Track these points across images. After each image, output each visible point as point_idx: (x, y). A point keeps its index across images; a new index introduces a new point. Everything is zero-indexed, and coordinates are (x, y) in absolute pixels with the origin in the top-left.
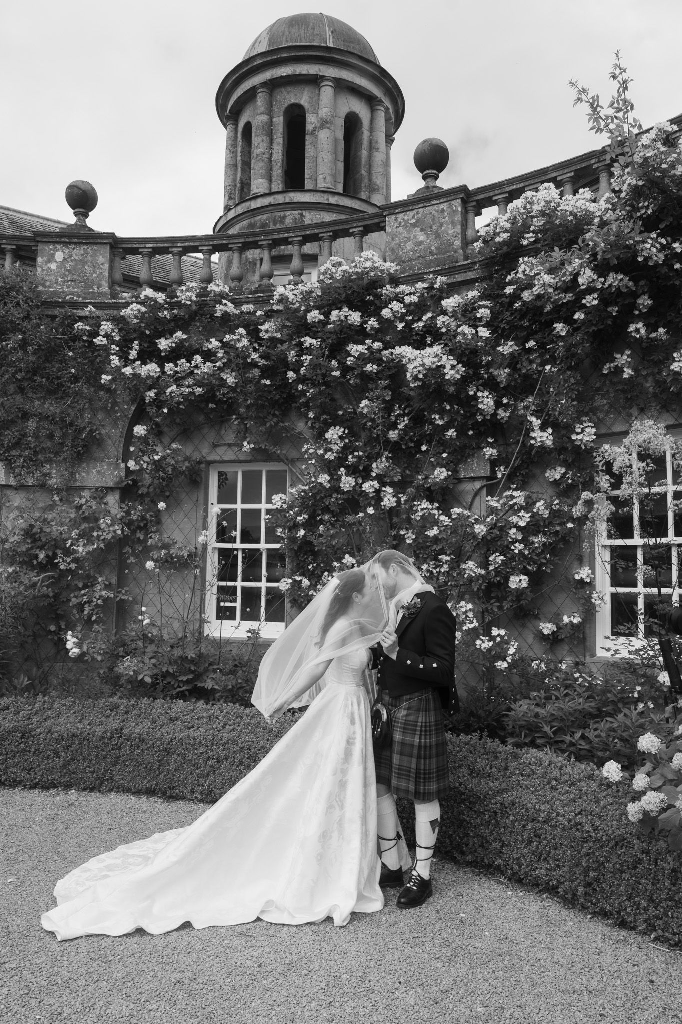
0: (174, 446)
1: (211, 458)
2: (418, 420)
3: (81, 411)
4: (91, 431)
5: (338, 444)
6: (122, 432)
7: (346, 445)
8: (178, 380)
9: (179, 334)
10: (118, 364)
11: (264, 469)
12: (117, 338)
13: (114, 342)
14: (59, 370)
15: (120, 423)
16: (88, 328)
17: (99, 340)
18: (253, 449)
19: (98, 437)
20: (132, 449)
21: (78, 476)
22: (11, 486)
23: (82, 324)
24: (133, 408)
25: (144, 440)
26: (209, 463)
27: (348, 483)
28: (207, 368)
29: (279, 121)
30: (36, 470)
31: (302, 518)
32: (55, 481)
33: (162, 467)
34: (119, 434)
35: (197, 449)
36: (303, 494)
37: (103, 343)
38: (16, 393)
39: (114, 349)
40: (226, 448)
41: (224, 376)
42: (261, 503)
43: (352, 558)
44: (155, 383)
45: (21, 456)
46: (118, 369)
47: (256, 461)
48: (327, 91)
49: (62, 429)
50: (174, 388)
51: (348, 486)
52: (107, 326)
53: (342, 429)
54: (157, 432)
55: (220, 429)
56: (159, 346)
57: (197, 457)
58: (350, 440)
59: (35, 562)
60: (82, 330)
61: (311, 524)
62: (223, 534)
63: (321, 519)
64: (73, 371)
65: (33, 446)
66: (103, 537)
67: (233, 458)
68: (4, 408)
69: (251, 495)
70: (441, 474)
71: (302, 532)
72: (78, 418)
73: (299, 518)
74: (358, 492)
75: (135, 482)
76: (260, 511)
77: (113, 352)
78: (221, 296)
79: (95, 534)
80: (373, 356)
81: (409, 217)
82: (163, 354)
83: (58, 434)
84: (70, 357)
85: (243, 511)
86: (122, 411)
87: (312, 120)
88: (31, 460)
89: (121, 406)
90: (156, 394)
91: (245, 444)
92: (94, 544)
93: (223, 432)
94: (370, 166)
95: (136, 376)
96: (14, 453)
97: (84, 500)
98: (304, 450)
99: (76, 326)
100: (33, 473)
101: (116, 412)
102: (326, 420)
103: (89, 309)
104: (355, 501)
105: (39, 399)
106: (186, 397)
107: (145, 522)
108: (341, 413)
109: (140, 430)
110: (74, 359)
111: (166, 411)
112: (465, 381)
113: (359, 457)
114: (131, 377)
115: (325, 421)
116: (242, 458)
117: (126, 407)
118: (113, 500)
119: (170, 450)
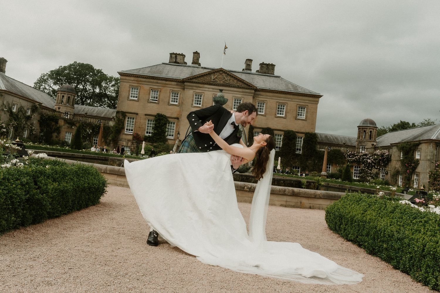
2: (369, 165)
8: (352, 159)
11: (358, 166)
27: (364, 168)
29: (363, 131)
44: (350, 160)
48: (368, 130)
52: (346, 155)
54: (350, 163)
62: (355, 171)
69: (357, 168)
70: (370, 169)
78: (355, 153)
80: (366, 160)
81: (370, 149)
87: (366, 132)
94: (373, 135)
104: (364, 170)
112: (372, 163)
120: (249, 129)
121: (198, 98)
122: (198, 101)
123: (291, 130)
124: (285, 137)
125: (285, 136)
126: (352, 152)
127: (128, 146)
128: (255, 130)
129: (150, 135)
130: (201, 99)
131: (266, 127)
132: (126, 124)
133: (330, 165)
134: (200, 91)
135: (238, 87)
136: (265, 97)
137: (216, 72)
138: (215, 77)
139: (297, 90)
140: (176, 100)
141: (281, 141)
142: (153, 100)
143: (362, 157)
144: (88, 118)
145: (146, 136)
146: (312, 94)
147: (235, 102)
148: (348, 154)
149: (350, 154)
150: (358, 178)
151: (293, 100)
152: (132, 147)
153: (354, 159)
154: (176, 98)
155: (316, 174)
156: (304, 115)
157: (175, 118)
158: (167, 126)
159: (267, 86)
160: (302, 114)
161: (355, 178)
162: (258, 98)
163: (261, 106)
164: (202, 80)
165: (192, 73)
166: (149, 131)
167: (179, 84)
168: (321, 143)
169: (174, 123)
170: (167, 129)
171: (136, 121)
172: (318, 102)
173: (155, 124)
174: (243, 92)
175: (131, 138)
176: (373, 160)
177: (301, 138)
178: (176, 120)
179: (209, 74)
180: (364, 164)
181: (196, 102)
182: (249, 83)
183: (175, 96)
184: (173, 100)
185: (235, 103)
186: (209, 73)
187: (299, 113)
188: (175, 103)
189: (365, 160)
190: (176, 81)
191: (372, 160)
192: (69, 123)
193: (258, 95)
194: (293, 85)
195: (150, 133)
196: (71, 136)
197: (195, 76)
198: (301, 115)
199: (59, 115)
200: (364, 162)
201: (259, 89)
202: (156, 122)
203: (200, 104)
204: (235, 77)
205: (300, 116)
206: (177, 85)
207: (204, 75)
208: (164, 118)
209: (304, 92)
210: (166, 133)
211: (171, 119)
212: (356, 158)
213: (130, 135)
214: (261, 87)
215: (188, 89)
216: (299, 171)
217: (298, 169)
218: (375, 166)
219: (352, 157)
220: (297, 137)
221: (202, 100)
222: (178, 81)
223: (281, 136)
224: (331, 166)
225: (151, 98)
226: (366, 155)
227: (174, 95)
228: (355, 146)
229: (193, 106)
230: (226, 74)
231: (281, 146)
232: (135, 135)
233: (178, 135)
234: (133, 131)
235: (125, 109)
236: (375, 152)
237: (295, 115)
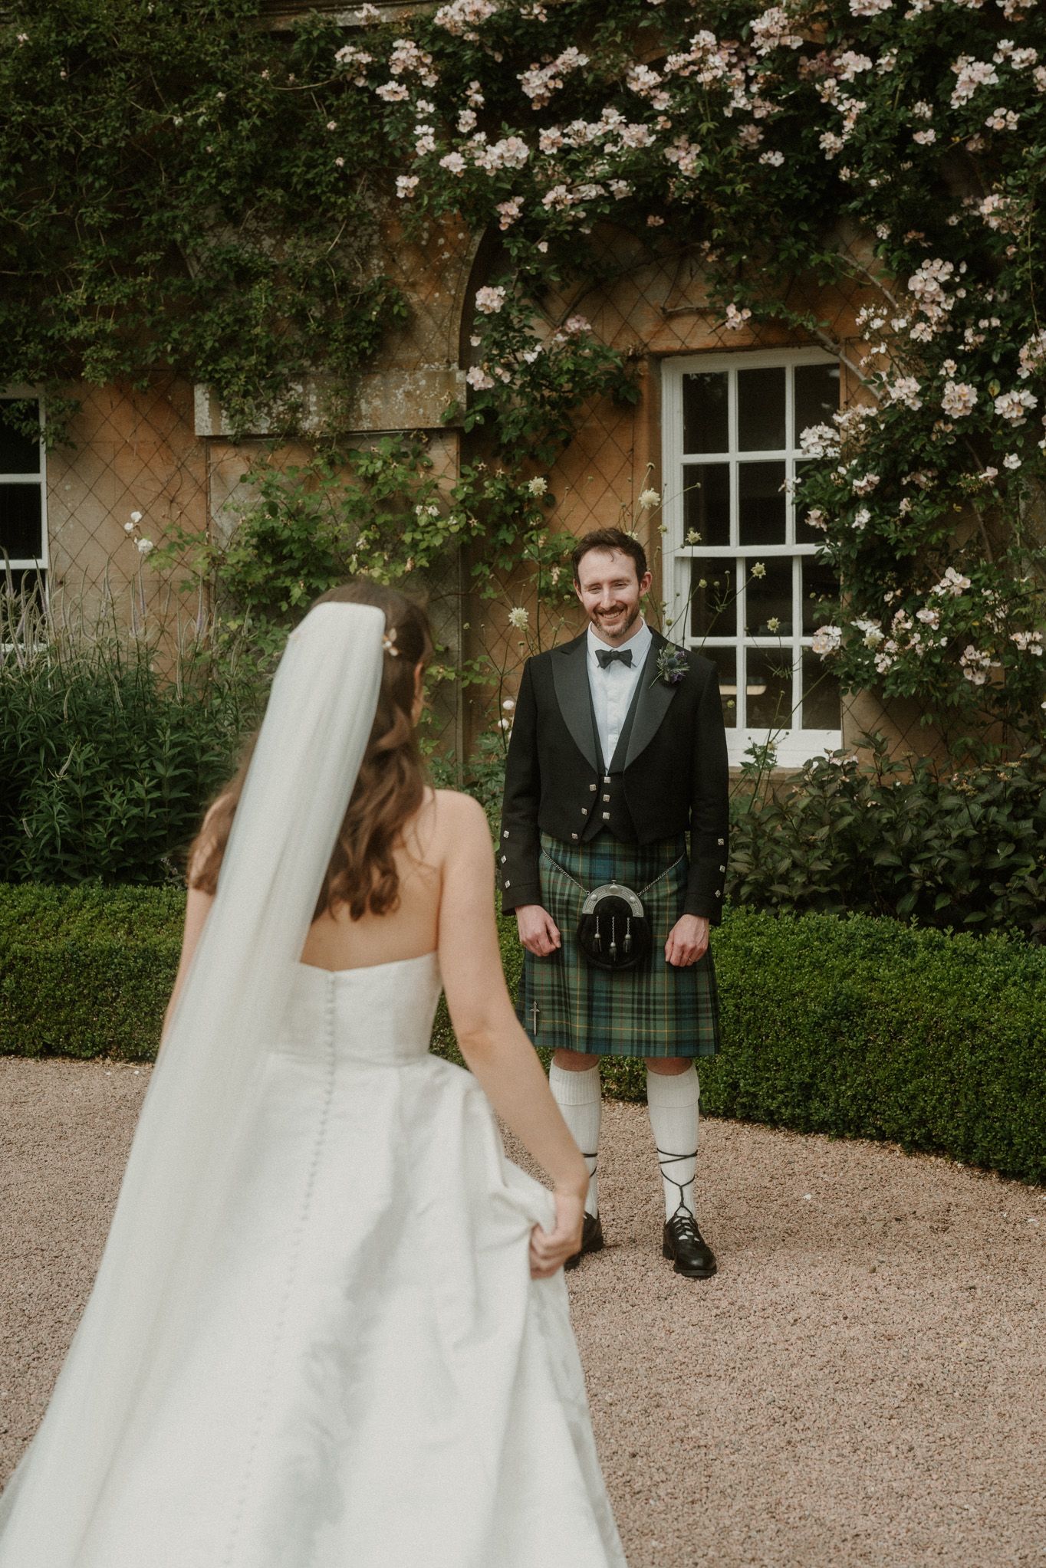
0: (573, 325)
1: (661, 345)
3: (365, 254)
4: (390, 302)
5: (939, 304)
6: (454, 297)
7: (959, 301)
9: (572, 57)
10: (432, 147)
12: (430, 82)
13: (424, 93)
14: (310, 164)
15: (450, 276)
16: (365, 58)
17: (390, 91)
18: (751, 322)
19: (404, 314)
20: (475, 342)
21: (364, 406)
22: (225, 437)
23: (352, 49)
24: (478, 239)
25: (501, 320)
26: (659, 358)
28: (636, 135)
30: (275, 398)
31: (863, 483)
32: (316, 419)
33: (545, 377)
34: (449, 303)
35: (626, 326)
36: (863, 427)
37: (398, 98)
38: (219, 223)
39: (423, 110)
40: (692, 320)
41: (672, 154)
42: (783, 447)
43: (961, 577)
45: (240, 369)
46: (435, 157)
47: (761, 345)
49: (324, 300)
50: (560, 190)
51: (960, 406)
53: (949, 267)
55: (679, 273)
56: (525, 89)
57: (627, 344)
58: (968, 292)
59: (284, 607)
60: (351, 64)
61: (881, 499)
63: (911, 483)
64: (340, 162)
65: (263, 344)
66: (423, 545)
67: (711, 341)
68: (198, 259)
71: (863, 517)
72: (356, 269)
73: (856, 483)
74: (984, 418)
75: (490, 414)
76: (781, 465)
77: (420, 116)
79: (407, 538)
82: (536, 107)
83: (316, 312)
84: (329, 131)
85: (744, 467)
86: (453, 246)
88: (262, 376)
89: (451, 235)
90: (521, 208)
91: (731, 310)
92: (405, 562)
93: (686, 280)
95: (473, 172)
96: (227, 363)
97: (379, 464)
98: (859, 321)
99: (338, 56)
100: (267, 405)
101: (440, 250)
102: (915, 242)
103: (364, 13)
105: (269, 232)
106: (591, 205)
107: (517, 504)
108: (953, 220)
109: (489, 298)
110: (341, 133)
111: (543, 247)
113: (992, 331)
114: (460, 176)
115: (915, 244)
116: (731, 342)
117: (461, 236)
118: (443, 456)
119: (564, 333)
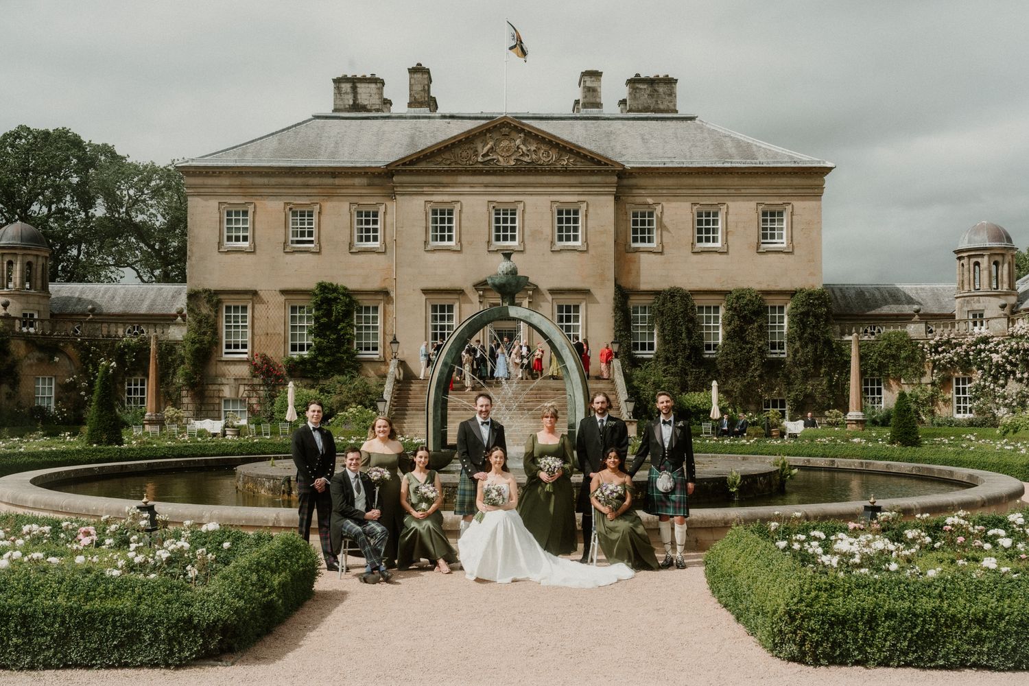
1: (953, 375)
2: (997, 370)
4: (924, 371)
5: (981, 374)
8: (944, 357)
9: (943, 348)
11: (967, 377)
12: (929, 349)
14: (915, 356)
15: (931, 369)
18: (962, 373)
20: (933, 375)
21: (921, 381)
22: (905, 384)
23: (920, 345)
25: (936, 373)
26: (953, 377)
27: (982, 383)
28: (951, 355)
29: (972, 266)
30: (912, 380)
31: (974, 390)
32: (915, 382)
33: (941, 379)
34: (930, 371)
35: (949, 373)
37: (925, 350)
39: (928, 352)
40: (956, 373)
42: (966, 385)
44: (937, 360)
45: (907, 377)
48: (986, 258)
53: (981, 371)
54: (939, 370)
56: (939, 350)
57: (950, 375)
58: (983, 374)
60: (920, 347)
62: (958, 393)
65: (909, 374)
66: (928, 395)
69: (964, 383)
70: (1001, 382)
72: (920, 368)
74: (985, 386)
75: (935, 382)
76: (966, 388)
78: (953, 338)
79: (926, 394)
80: (987, 356)
81: (998, 320)
82: (940, 352)
85: (962, 388)
87: (981, 266)
91: (960, 372)
92: (926, 397)
94: (1002, 275)
96: (905, 376)
97: (923, 386)
99: (918, 346)
100: (910, 380)
101: (930, 366)
104: (985, 387)
106: (946, 363)
107: (937, 391)
109: (935, 371)
110: (919, 354)
111: (941, 366)
112: (1004, 363)
113: (985, 377)
118: (929, 386)
119: (943, 374)
120: (615, 299)
121: (442, 220)
122: (442, 229)
123: (745, 286)
124: (731, 312)
125: (730, 309)
126: (941, 336)
127: (240, 396)
128: (634, 301)
129: (305, 353)
130: (450, 221)
131: (664, 285)
132: (224, 327)
133: (879, 384)
134: (446, 198)
135: (566, 172)
136: (654, 191)
137: (488, 130)
138: (489, 146)
139: (753, 157)
140: (371, 234)
141: (718, 327)
142: (298, 242)
143: (973, 348)
144: (100, 325)
145: (292, 359)
146: (800, 165)
147: (558, 218)
148: (932, 342)
149: (937, 342)
150: (968, 415)
151: (743, 191)
152: (254, 401)
153: (950, 358)
154: (371, 226)
155: (837, 417)
156: (781, 236)
157: (376, 293)
158: (352, 320)
159: (656, 157)
160: (776, 232)
161: (960, 416)
162: (631, 199)
163: (643, 223)
164: (448, 162)
165: (412, 142)
166: (298, 342)
167: (377, 181)
168: (844, 316)
169: (376, 309)
170: (355, 329)
171: (253, 316)
172: (821, 187)
173: (317, 319)
174: (581, 185)
175: (244, 370)
176: (1007, 354)
177: (781, 308)
178: (380, 297)
179: (469, 139)
180: (982, 368)
181: (439, 234)
182: (598, 155)
183: (367, 222)
184: (364, 234)
185: (560, 221)
186: (467, 138)
187: (766, 229)
188: (371, 244)
189: (983, 355)
190: (366, 173)
191: (1004, 353)
192: (41, 348)
193: (631, 187)
194: (738, 144)
195: (302, 348)
196: (53, 386)
197: (422, 151)
198: (773, 236)
199: (7, 328)
200: (983, 362)
201: (632, 168)
202: (317, 310)
203: (450, 238)
204: (550, 141)
205: (769, 241)
206: (369, 185)
207: (453, 144)
208: (341, 297)
209: (774, 162)
210: (355, 342)
211: (364, 297)
212: (957, 354)
213: (241, 361)
214: (636, 163)
215: (407, 197)
216: (783, 413)
217: (783, 405)
218: (1014, 373)
219: (944, 351)
220: (768, 307)
221: (454, 225)
222: (373, 174)
223: (716, 309)
224: (882, 387)
225: (293, 236)
226: (985, 340)
227: (364, 218)
228: (952, 316)
229: (429, 248)
230: (522, 135)
231: (720, 341)
232: (258, 361)
233: (395, 346)
234: (249, 346)
235: (214, 282)
236: (1010, 330)
237: (754, 240)
